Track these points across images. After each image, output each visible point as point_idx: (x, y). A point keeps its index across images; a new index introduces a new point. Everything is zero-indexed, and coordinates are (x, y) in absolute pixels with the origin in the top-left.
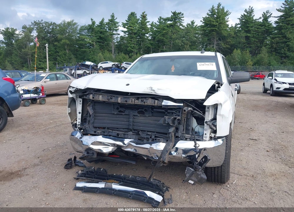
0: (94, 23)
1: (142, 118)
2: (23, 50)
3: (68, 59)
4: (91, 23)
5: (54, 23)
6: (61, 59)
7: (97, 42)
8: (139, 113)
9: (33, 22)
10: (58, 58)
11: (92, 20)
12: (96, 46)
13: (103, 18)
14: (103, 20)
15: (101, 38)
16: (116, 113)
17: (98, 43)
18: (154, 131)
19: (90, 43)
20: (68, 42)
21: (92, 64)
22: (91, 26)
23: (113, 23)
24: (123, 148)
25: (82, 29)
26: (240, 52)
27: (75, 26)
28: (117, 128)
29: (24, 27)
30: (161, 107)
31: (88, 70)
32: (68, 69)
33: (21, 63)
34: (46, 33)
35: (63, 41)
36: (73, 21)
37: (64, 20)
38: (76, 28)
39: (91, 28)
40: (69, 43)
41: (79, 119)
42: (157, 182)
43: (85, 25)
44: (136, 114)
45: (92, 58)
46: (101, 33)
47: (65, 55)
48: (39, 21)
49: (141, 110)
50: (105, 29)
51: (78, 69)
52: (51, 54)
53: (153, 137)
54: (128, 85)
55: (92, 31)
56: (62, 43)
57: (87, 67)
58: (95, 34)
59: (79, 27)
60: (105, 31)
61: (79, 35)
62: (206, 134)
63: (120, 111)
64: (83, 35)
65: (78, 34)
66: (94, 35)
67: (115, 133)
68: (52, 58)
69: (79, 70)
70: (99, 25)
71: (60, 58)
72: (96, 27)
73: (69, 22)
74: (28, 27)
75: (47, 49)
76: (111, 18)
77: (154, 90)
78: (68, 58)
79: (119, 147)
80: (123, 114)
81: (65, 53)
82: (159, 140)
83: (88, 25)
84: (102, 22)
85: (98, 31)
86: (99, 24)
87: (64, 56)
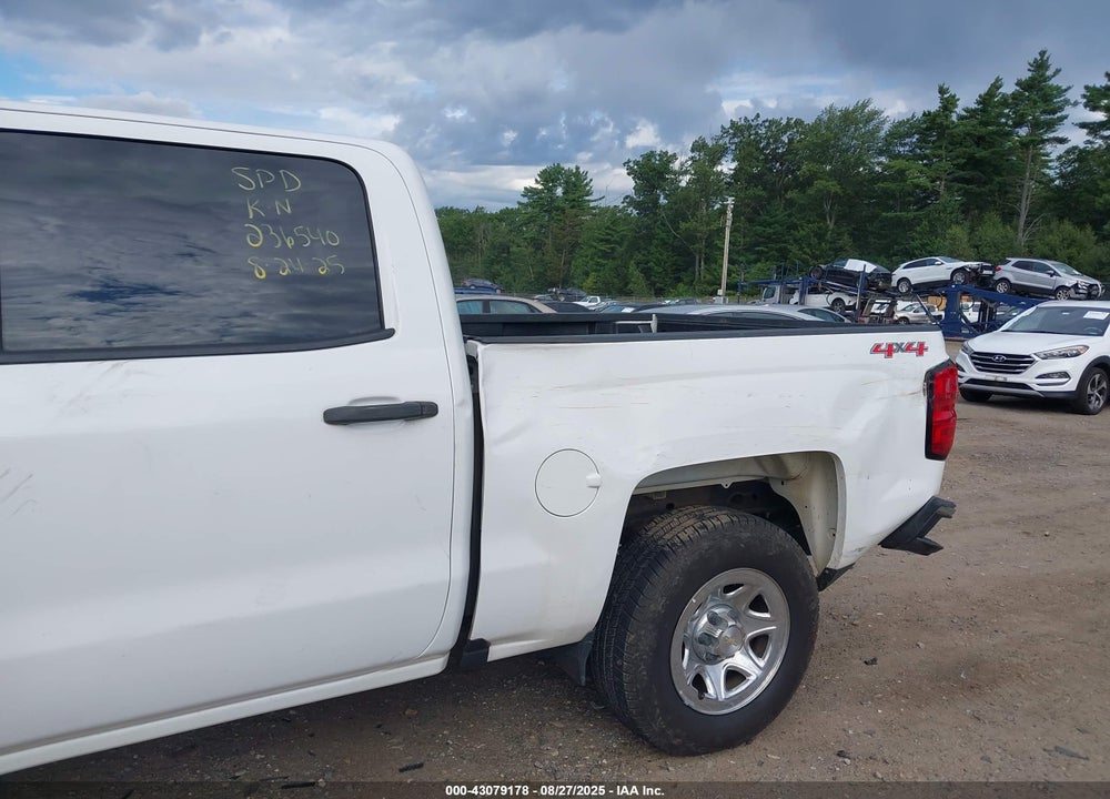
0: (948, 104)
2: (683, 225)
3: (831, 253)
5: (799, 123)
6: (805, 253)
7: (956, 180)
9: (728, 125)
10: (794, 249)
11: (942, 91)
12: (952, 199)
13: (998, 80)
14: (996, 85)
15: (973, 162)
17: (957, 185)
19: (925, 190)
20: (833, 186)
21: (870, 268)
22: (937, 115)
23: (1039, 94)
25: (901, 131)
27: (871, 126)
29: (698, 146)
31: (850, 295)
32: (778, 289)
33: (674, 267)
34: (766, 160)
35: (818, 184)
36: (865, 105)
37: (831, 107)
38: (877, 129)
39: (932, 127)
40: (840, 192)
43: (913, 116)
45: (923, 245)
46: (980, 141)
47: (820, 236)
48: (746, 118)
50: (999, 124)
52: (774, 234)
55: (940, 136)
56: (811, 191)
57: (851, 279)
58: (951, 147)
59: (887, 127)
60: (993, 133)
61: (883, 159)
64: (898, 156)
65: (881, 153)
66: (943, 152)
68: (772, 249)
70: (975, 111)
71: (801, 249)
72: (961, 118)
73: (847, 110)
74: (710, 143)
75: (730, 215)
76: (1030, 74)
78: (830, 249)
81: (820, 228)
83: (924, 114)
84: (986, 100)
85: (968, 134)
86: (974, 106)
87: (814, 241)
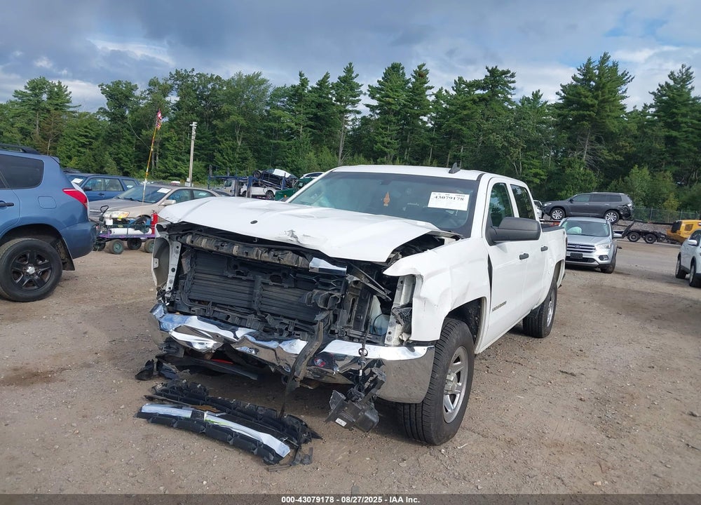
0: (304, 82)
1: (277, 290)
2: (144, 132)
3: (240, 160)
4: (297, 83)
5: (218, 78)
6: (224, 158)
7: (307, 126)
8: (272, 279)
9: (174, 73)
10: (217, 155)
11: (301, 75)
12: (304, 136)
13: (327, 74)
14: (327, 77)
15: (316, 118)
16: (230, 276)
17: (309, 129)
18: (295, 317)
19: (292, 129)
20: (242, 121)
21: (288, 175)
22: (298, 89)
23: (348, 85)
24: (233, 346)
25: (279, 93)
26: (648, 173)
27: (263, 87)
28: (232, 306)
29: (153, 83)
30: (306, 271)
31: (276, 189)
32: (234, 182)
33: (137, 159)
34: (198, 98)
35: (233, 118)
36: (259, 75)
37: (240, 73)
38: (266, 90)
39: (296, 94)
40: (245, 124)
41: (171, 282)
42: (295, 421)
43: (285, 86)
44: (267, 281)
45: (293, 161)
46: (319, 106)
47: (234, 149)
48: (186, 70)
49: (277, 274)
50: (328, 99)
51: (256, 185)
52: (204, 145)
53: (291, 329)
54: (255, 222)
55: (300, 100)
56: (228, 122)
57: (277, 180)
58: (305, 107)
59: (271, 90)
60: (327, 103)
61: (268, 108)
62: (390, 333)
63: (238, 273)
64: (278, 108)
65: (268, 104)
66: (302, 109)
67: (223, 313)
68: (202, 154)
69: (258, 186)
70: (316, 88)
71: (222, 156)
72: (310, 92)
73: (249, 76)
74: (161, 82)
75: (194, 133)
76: (345, 74)
77: (296, 237)
78: (239, 158)
79: (227, 343)
80: (244, 278)
81: (233, 144)
82: (299, 335)
83: (292, 86)
84: (322, 83)
85: (313, 101)
86: (316, 86)
87: (230, 152)
